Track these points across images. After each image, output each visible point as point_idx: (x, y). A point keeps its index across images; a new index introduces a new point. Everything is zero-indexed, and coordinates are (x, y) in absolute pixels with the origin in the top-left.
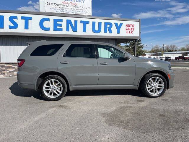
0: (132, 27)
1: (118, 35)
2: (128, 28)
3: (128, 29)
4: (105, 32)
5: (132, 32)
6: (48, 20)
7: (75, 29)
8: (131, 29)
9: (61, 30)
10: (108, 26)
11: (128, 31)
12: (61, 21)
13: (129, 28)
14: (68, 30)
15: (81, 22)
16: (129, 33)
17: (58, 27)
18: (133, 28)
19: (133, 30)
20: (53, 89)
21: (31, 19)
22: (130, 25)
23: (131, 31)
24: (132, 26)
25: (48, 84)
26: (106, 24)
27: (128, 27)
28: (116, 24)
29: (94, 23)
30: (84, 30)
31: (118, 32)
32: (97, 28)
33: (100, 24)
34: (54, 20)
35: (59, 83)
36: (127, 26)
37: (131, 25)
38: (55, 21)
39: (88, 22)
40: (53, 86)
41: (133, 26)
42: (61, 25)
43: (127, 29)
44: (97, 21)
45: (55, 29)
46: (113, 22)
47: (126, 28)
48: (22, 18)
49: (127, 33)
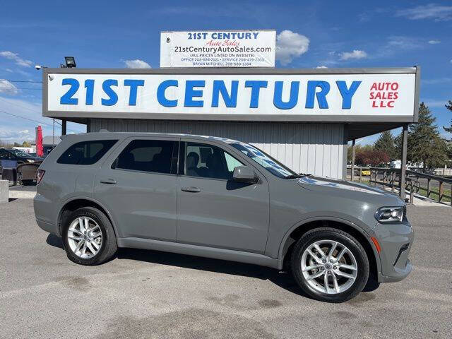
0: (390, 90)
1: (346, 112)
2: (376, 92)
3: (379, 95)
4: (309, 105)
5: (391, 104)
6: (175, 83)
7: (231, 102)
8: (386, 96)
9: (200, 104)
10: (318, 90)
11: (378, 101)
12: (202, 84)
13: (382, 92)
14: (215, 104)
15: (248, 84)
16: (382, 106)
17: (194, 99)
18: (394, 92)
19: (393, 96)
20: (85, 237)
21: (141, 83)
22: (386, 86)
23: (386, 102)
24: (390, 86)
25: (78, 227)
26: (312, 85)
27: (378, 91)
28: (341, 85)
29: (279, 86)
30: (254, 103)
31: (347, 105)
32: (286, 98)
33: (295, 86)
34: (188, 82)
35: (98, 226)
36: (374, 86)
37: (388, 84)
38: (190, 84)
39: (264, 84)
40: (85, 232)
41: (395, 87)
42: (200, 94)
43: (375, 95)
44: (287, 80)
45: (189, 103)
46: (332, 80)
47: (371, 94)
48: (127, 83)
49: (374, 106)
